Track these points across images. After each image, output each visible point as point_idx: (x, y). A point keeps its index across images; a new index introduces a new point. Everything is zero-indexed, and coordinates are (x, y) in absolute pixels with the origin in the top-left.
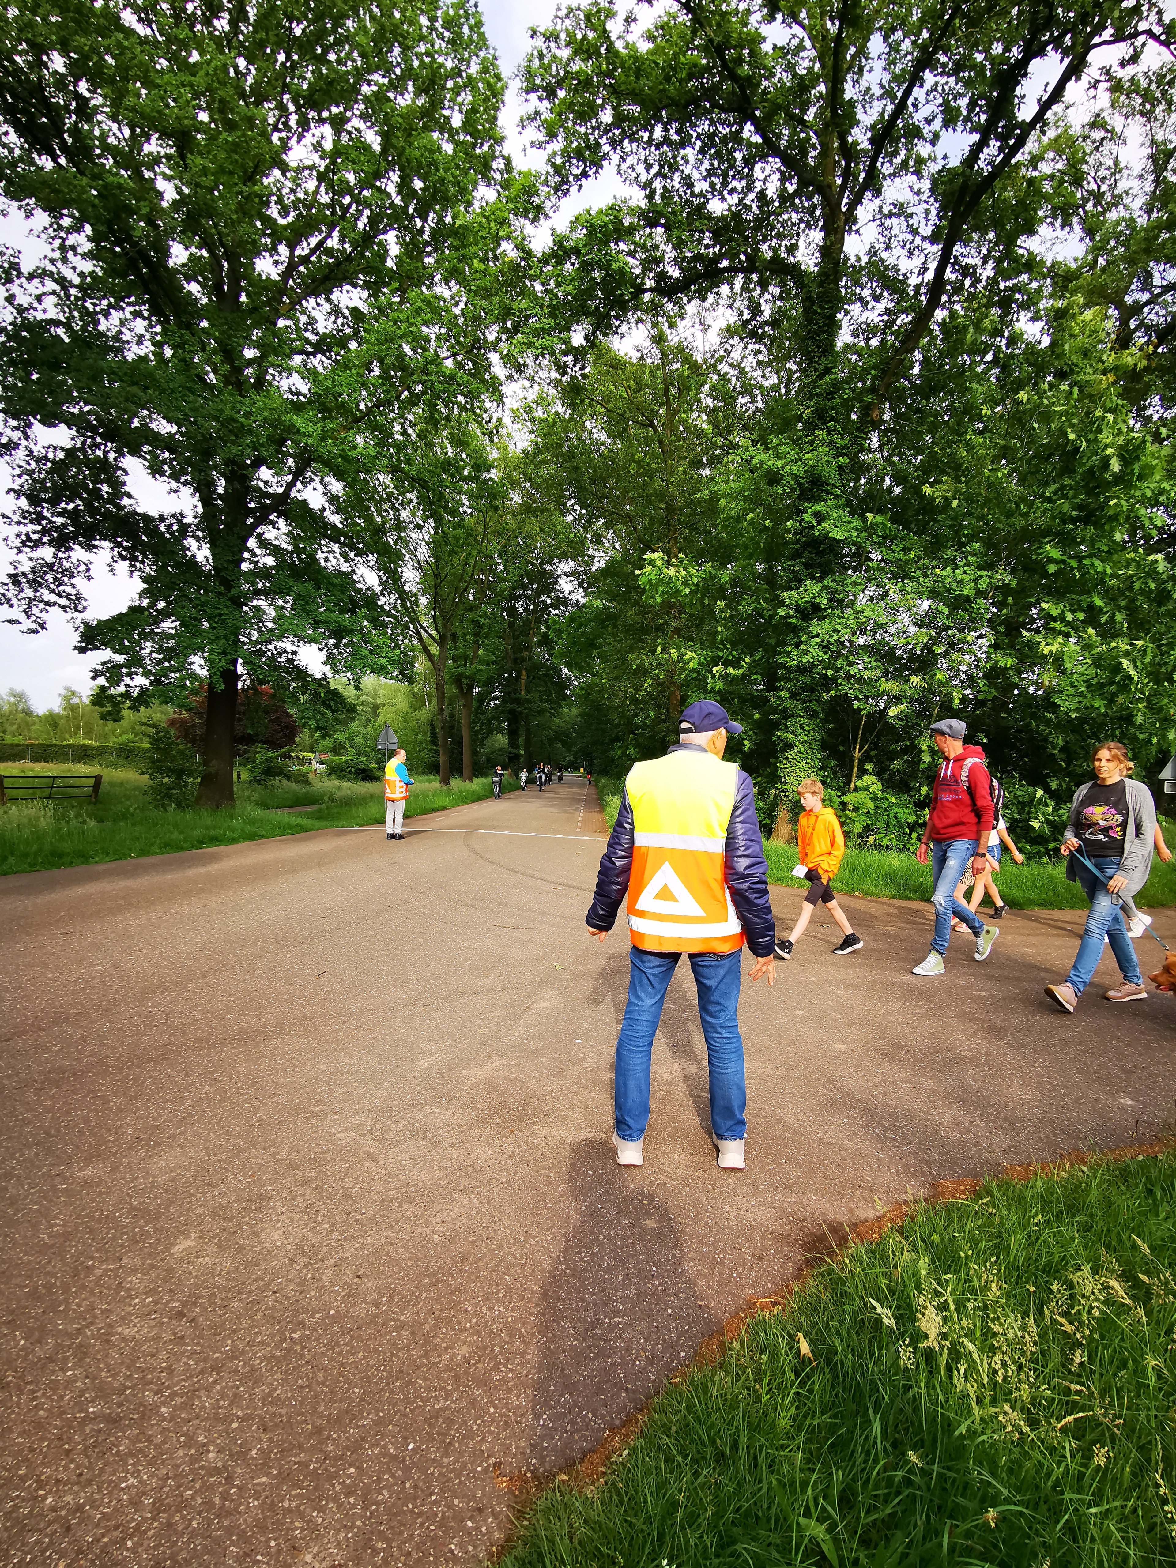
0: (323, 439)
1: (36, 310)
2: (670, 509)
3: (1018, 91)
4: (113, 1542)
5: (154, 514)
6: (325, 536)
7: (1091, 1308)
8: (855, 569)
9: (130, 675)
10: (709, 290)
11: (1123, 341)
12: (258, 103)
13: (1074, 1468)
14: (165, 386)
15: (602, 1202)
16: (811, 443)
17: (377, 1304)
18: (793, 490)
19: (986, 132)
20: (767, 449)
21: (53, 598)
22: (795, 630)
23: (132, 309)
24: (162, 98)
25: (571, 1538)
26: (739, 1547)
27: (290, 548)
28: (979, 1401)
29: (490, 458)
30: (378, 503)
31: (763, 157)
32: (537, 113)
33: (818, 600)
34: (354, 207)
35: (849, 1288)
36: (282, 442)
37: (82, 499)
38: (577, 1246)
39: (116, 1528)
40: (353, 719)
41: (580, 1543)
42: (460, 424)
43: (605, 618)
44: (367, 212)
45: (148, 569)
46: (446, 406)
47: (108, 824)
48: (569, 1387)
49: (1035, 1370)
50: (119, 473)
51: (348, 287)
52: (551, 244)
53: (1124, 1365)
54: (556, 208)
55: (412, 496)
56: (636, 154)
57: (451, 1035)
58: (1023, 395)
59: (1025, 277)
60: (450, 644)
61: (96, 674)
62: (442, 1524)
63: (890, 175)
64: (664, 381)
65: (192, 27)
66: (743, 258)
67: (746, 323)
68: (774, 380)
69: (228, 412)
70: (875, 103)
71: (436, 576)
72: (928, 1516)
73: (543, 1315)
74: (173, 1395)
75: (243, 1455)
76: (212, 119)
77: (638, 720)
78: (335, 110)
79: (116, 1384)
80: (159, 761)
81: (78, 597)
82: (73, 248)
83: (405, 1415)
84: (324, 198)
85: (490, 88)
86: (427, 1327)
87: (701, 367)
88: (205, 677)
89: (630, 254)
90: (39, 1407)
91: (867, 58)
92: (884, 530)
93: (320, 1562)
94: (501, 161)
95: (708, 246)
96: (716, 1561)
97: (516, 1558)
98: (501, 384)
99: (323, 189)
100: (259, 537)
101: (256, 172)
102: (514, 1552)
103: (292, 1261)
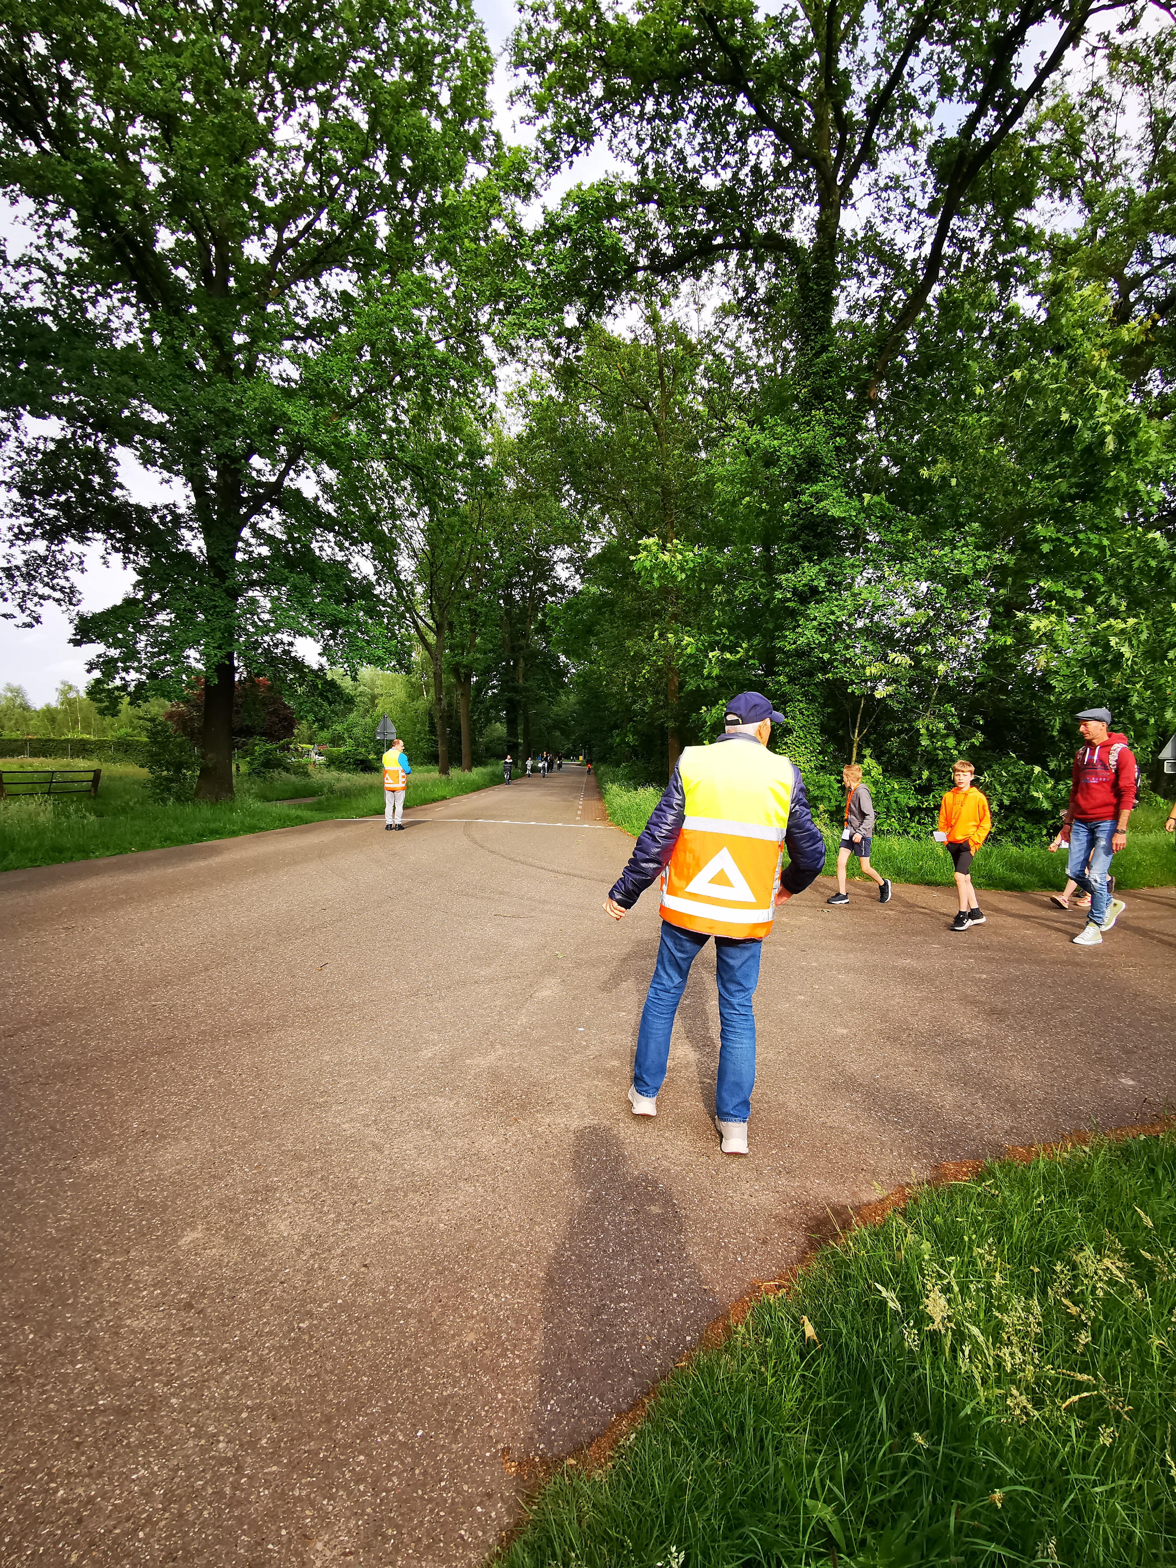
0: (315, 426)
1: (22, 298)
2: (666, 493)
3: (1015, 59)
4: (125, 1533)
5: (147, 504)
6: (320, 526)
7: (1094, 1288)
8: (853, 552)
9: (126, 670)
10: (703, 267)
11: (1122, 313)
12: (244, 84)
13: (1080, 1447)
14: (154, 374)
15: (607, 1189)
16: (808, 423)
17: (384, 1293)
18: (791, 470)
19: (983, 102)
20: (763, 429)
21: (47, 591)
22: (793, 614)
23: (119, 296)
24: (147, 81)
25: (580, 1522)
26: (747, 1529)
27: (284, 538)
28: (984, 1382)
29: (484, 444)
30: (371, 491)
31: (757, 130)
32: (526, 87)
33: (815, 583)
34: (342, 187)
35: (853, 1270)
36: (274, 430)
37: (73, 491)
38: (582, 1233)
39: (128, 1520)
40: (351, 711)
41: (589, 1527)
42: (453, 409)
43: (602, 605)
44: (356, 193)
45: (141, 562)
46: (439, 391)
47: (108, 819)
48: (576, 1372)
49: (1039, 1351)
50: (111, 463)
51: (338, 270)
52: (542, 222)
53: (1128, 1344)
54: (547, 186)
55: (406, 483)
56: (627, 128)
57: (454, 1024)
58: (1017, 373)
59: (1023, 251)
60: (447, 633)
61: (91, 666)
62: (452, 1510)
63: (885, 148)
64: (659, 363)
65: (176, 5)
66: (737, 234)
67: (740, 301)
68: (770, 359)
69: (219, 401)
70: (871, 73)
71: (432, 564)
72: (934, 1497)
73: (550, 1301)
74: (183, 1386)
75: (253, 1444)
76: (198, 101)
77: (636, 707)
78: (321, 88)
79: (125, 1376)
80: (158, 754)
81: (73, 591)
82: (59, 235)
83: (413, 1403)
84: (312, 179)
85: (479, 63)
86: (434, 1314)
87: (695, 348)
88: (201, 670)
89: (622, 230)
90: (48, 1401)
91: (861, 28)
92: (881, 510)
93: (331, 1550)
94: (492, 138)
95: (702, 223)
96: (724, 1543)
97: (525, 1542)
98: (494, 368)
99: (310, 169)
100: (253, 526)
101: (242, 154)
102: (524, 1537)
103: (299, 1251)
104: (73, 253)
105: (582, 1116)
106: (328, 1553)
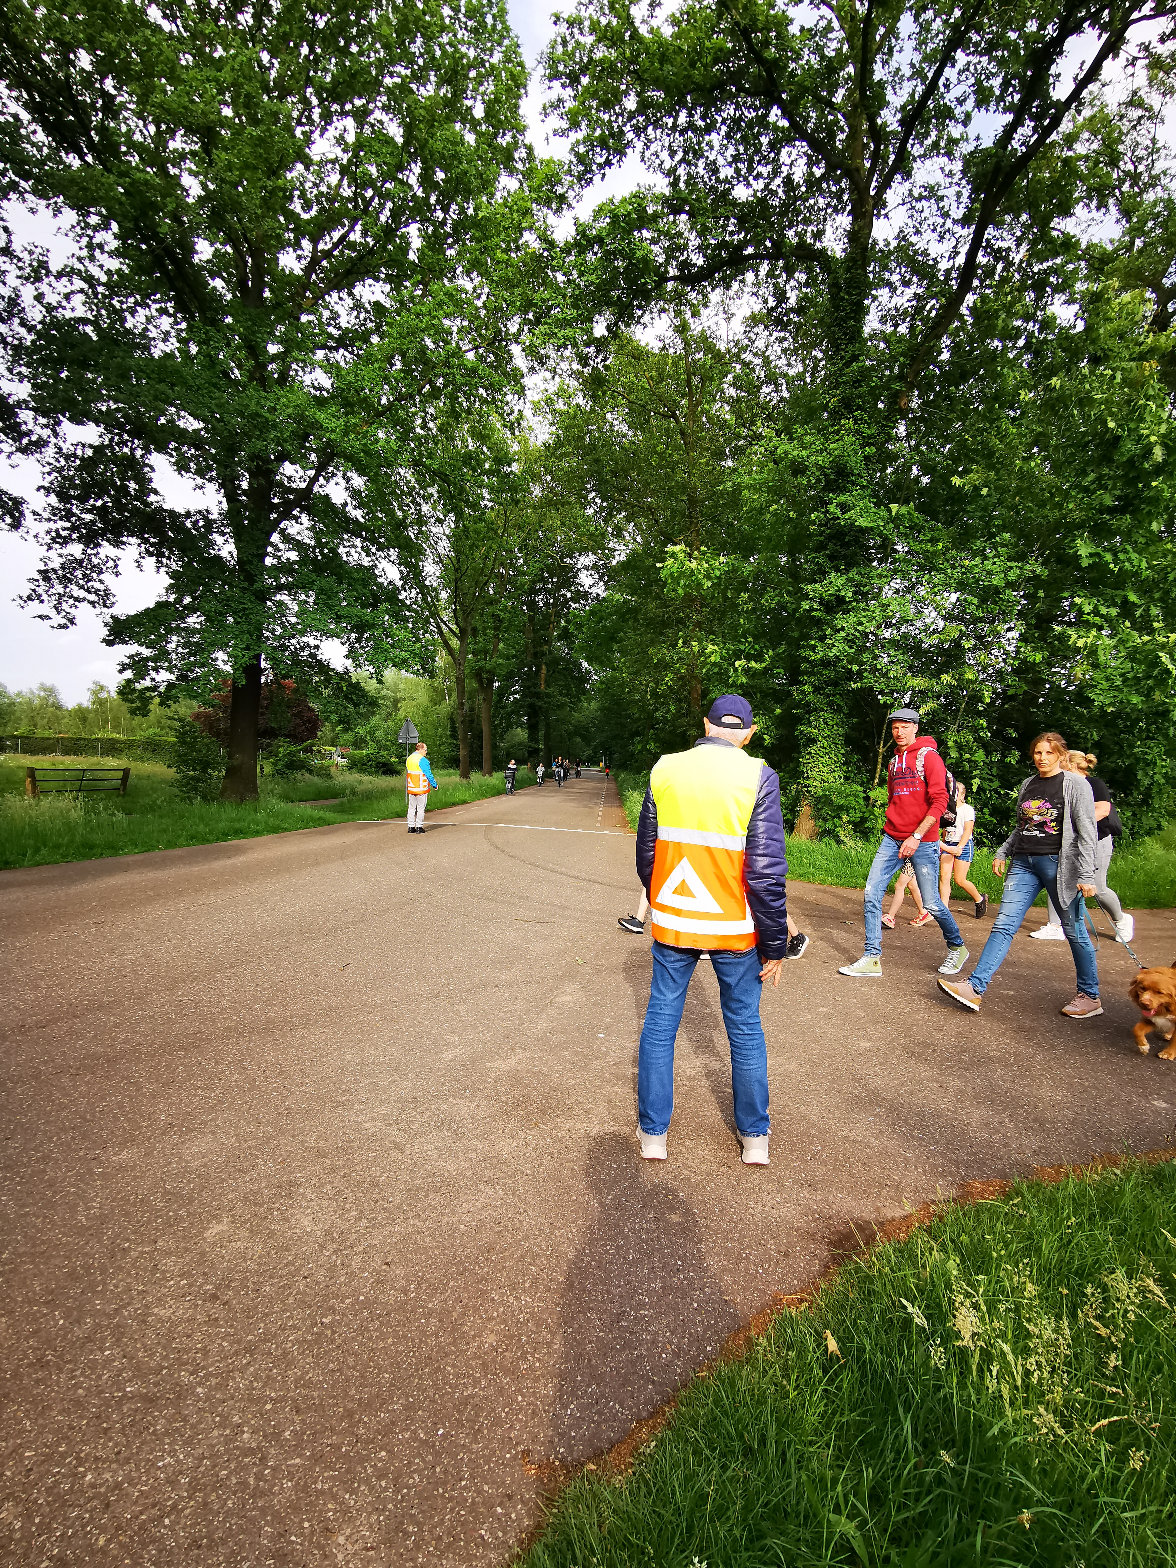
0: (346, 433)
1: (64, 308)
2: (692, 501)
3: (1053, 70)
4: (151, 1520)
5: (180, 510)
6: (347, 532)
7: (1126, 1311)
8: (880, 561)
9: (156, 670)
10: (733, 277)
11: (1161, 324)
12: (282, 98)
13: (1109, 1471)
14: (191, 382)
15: (627, 1196)
16: (837, 432)
17: (405, 1291)
18: (818, 480)
19: (1019, 113)
20: (791, 439)
21: (82, 594)
22: (819, 623)
23: (158, 306)
24: (188, 94)
25: (600, 1527)
26: (769, 1542)
27: (313, 543)
28: (1012, 1404)
29: (512, 451)
30: (398, 497)
31: (789, 141)
32: (560, 100)
33: (842, 593)
34: (376, 200)
35: (877, 1287)
36: (306, 438)
37: (109, 496)
38: (602, 1239)
39: (154, 1506)
40: (374, 713)
41: (609, 1532)
42: (481, 417)
43: (625, 612)
44: (389, 205)
45: (174, 566)
46: (468, 399)
47: (136, 816)
48: (597, 1378)
49: (1069, 1373)
50: (146, 469)
51: (370, 281)
52: (574, 233)
53: (1160, 1370)
54: (579, 198)
55: (433, 490)
56: (660, 140)
57: (474, 1027)
58: (1055, 382)
59: (1060, 259)
60: (470, 639)
61: (123, 668)
62: (473, 1509)
63: (920, 156)
64: (687, 372)
65: (216, 21)
66: (768, 244)
67: (771, 310)
68: (799, 368)
69: (253, 407)
70: (906, 84)
71: (456, 570)
72: (959, 1516)
73: (570, 1306)
74: (208, 1376)
75: (277, 1436)
76: (237, 115)
77: (658, 714)
78: (358, 102)
79: (153, 1364)
80: (185, 755)
81: (107, 593)
82: (101, 246)
83: (433, 1401)
84: (347, 192)
85: (513, 77)
86: (455, 1315)
87: (724, 357)
88: (228, 673)
89: (654, 241)
90: (77, 1386)
91: (897, 39)
92: (910, 520)
93: (353, 1544)
94: (523, 150)
95: (733, 233)
96: (745, 1555)
97: (546, 1545)
98: (523, 376)
99: (345, 182)
100: (283, 532)
101: (280, 167)
102: (543, 1540)
103: (322, 1247)
104: (114, 264)
105: (602, 1122)
106: (350, 1547)
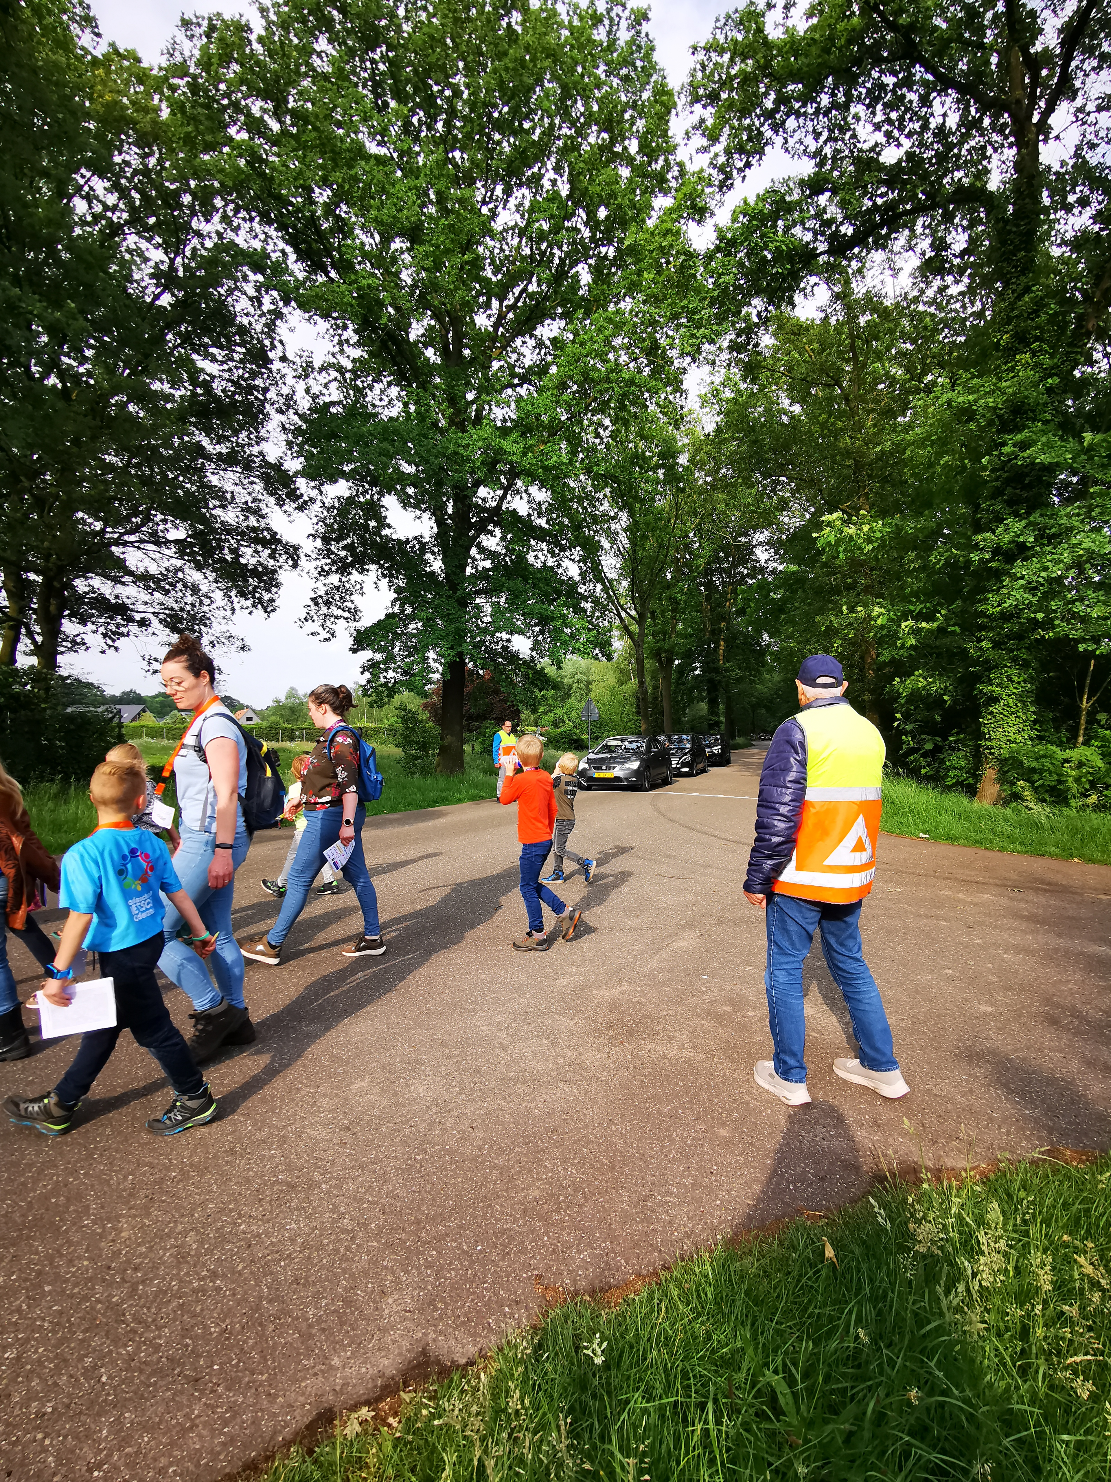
0: (524, 454)
1: (324, 395)
5: (403, 538)
6: (534, 538)
9: (387, 670)
10: (887, 237)
16: (1011, 369)
17: (480, 1149)
18: (991, 423)
21: (339, 612)
22: (997, 575)
23: (388, 380)
27: (504, 551)
29: (679, 444)
32: (702, 121)
34: (549, 250)
37: (357, 534)
40: (569, 696)
43: (793, 583)
44: (558, 253)
45: (400, 583)
48: (612, 1237)
50: (382, 510)
51: (549, 321)
52: (714, 239)
54: (720, 204)
55: (607, 492)
56: (802, 128)
60: (649, 621)
61: (365, 668)
64: (851, 336)
66: (922, 197)
71: (634, 560)
74: (330, 1179)
75: (366, 1225)
78: (532, 171)
79: (299, 1164)
80: (408, 737)
81: (356, 610)
82: (347, 341)
83: (481, 1227)
84: (526, 250)
86: (513, 1171)
87: (891, 313)
90: (250, 1169)
93: (397, 1306)
94: (676, 170)
98: (681, 374)
99: (523, 242)
100: (479, 546)
101: (474, 244)
103: (428, 1108)
104: (357, 353)
105: (682, 1048)
